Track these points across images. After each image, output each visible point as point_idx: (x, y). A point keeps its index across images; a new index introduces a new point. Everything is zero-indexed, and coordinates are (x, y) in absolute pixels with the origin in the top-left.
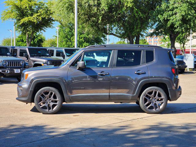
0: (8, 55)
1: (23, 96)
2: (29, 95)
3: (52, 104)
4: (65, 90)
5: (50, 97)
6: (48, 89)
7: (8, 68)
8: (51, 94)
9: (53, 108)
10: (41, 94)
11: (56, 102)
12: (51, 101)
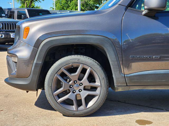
0: (4, 17)
1: (19, 77)
2: (33, 73)
3: (84, 94)
4: (116, 63)
5: (80, 79)
6: (76, 61)
7: (3, 31)
8: (84, 71)
9: (87, 103)
10: (60, 72)
11: (94, 89)
12: (82, 87)
